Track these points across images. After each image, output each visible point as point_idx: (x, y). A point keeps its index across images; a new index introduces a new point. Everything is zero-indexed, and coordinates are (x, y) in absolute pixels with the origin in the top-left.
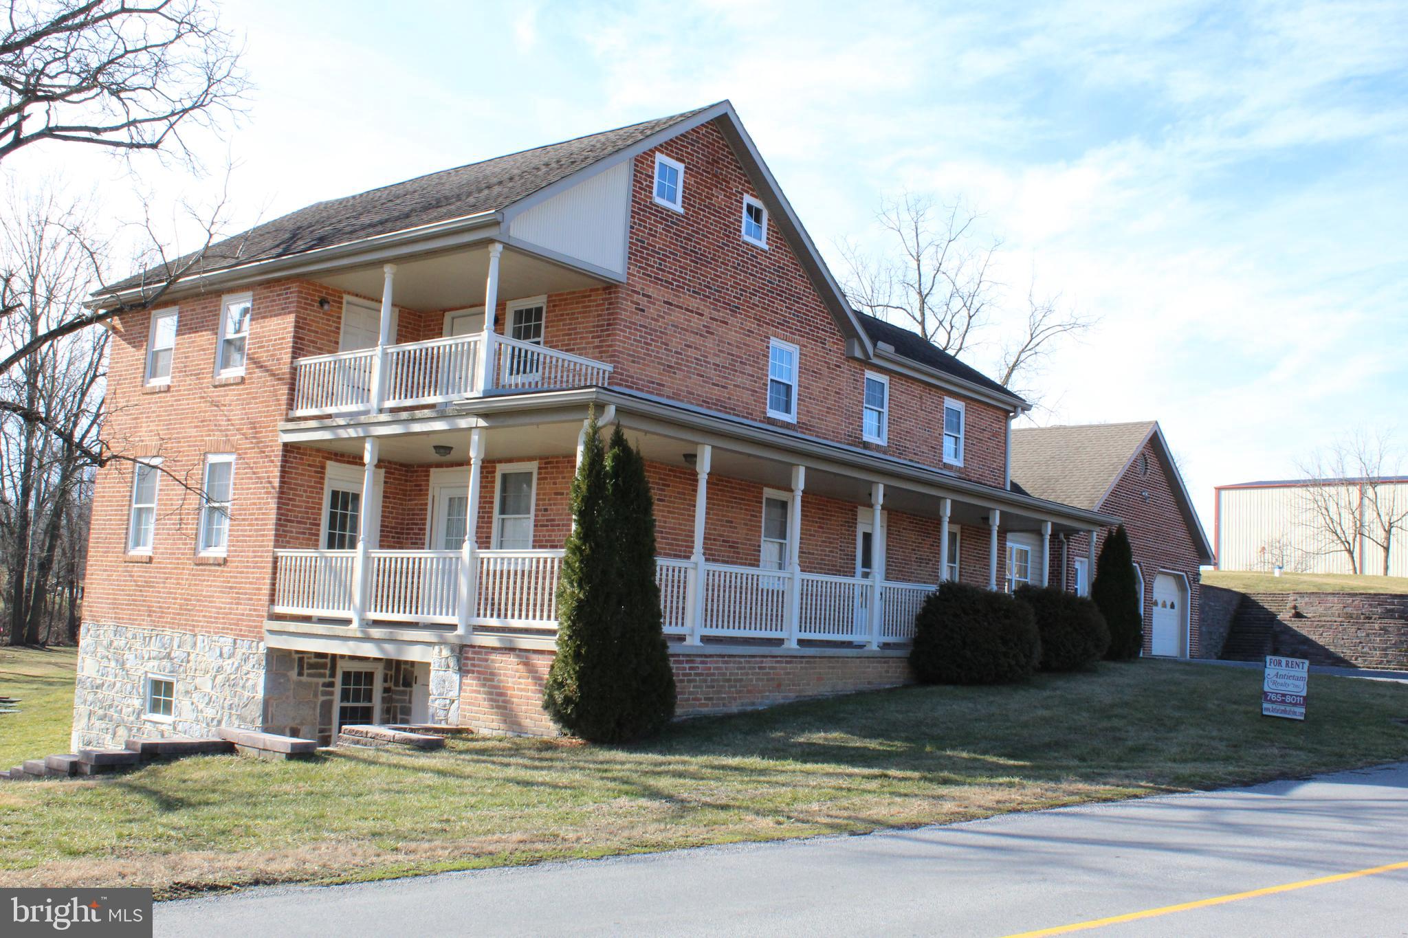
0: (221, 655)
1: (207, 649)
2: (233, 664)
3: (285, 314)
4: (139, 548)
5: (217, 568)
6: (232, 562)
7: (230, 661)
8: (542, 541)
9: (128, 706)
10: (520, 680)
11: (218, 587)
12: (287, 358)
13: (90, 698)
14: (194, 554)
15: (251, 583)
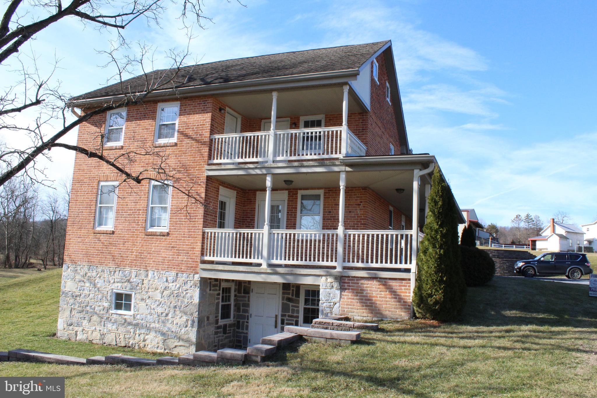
0: (167, 281)
1: (157, 278)
2: (176, 285)
3: (204, 113)
4: (102, 226)
5: (162, 237)
6: (172, 234)
7: (174, 284)
8: (328, 226)
9: (99, 306)
10: (381, 293)
11: (163, 247)
12: (207, 134)
13: (72, 301)
14: (145, 230)
15: (187, 245)
